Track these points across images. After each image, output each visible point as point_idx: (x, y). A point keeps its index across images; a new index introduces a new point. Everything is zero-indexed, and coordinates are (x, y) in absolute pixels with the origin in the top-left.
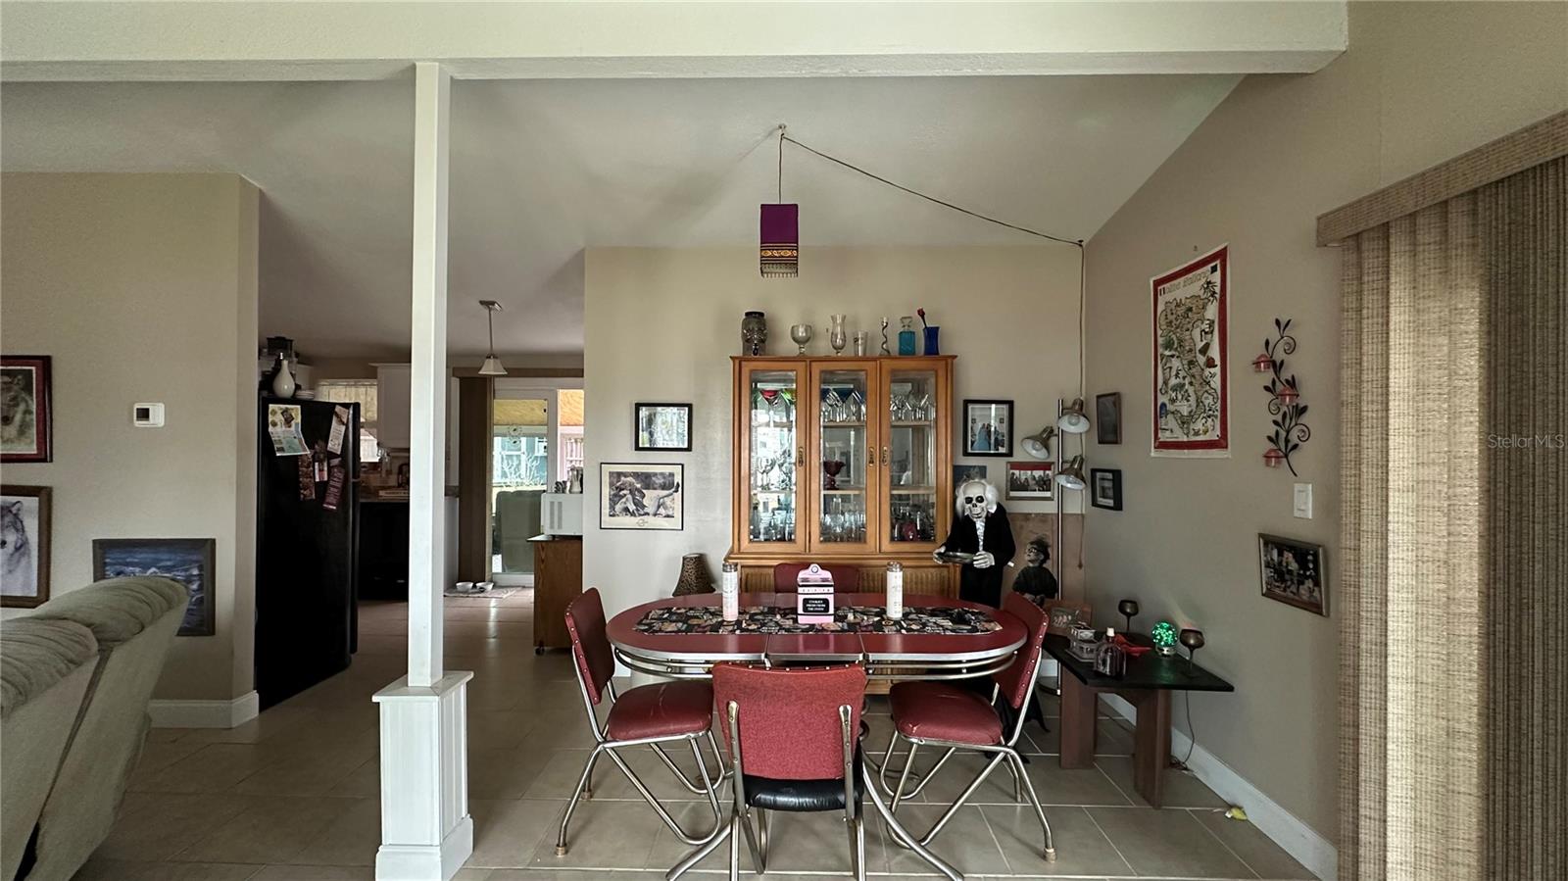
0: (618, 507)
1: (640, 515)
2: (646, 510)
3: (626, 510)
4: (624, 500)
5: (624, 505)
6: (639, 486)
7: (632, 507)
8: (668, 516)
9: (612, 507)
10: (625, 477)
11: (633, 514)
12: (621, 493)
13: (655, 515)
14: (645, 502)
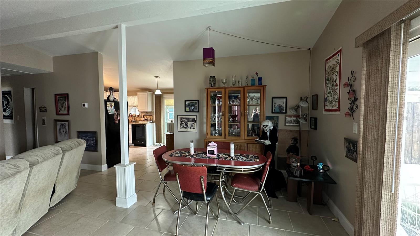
0: (182, 126)
1: (187, 128)
2: (188, 127)
3: (184, 127)
4: (183, 124)
5: (183, 126)
6: (186, 121)
7: (185, 126)
8: (193, 129)
9: (180, 126)
10: (183, 119)
11: (185, 128)
12: (183, 123)
13: (190, 128)
14: (188, 125)
